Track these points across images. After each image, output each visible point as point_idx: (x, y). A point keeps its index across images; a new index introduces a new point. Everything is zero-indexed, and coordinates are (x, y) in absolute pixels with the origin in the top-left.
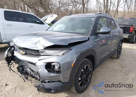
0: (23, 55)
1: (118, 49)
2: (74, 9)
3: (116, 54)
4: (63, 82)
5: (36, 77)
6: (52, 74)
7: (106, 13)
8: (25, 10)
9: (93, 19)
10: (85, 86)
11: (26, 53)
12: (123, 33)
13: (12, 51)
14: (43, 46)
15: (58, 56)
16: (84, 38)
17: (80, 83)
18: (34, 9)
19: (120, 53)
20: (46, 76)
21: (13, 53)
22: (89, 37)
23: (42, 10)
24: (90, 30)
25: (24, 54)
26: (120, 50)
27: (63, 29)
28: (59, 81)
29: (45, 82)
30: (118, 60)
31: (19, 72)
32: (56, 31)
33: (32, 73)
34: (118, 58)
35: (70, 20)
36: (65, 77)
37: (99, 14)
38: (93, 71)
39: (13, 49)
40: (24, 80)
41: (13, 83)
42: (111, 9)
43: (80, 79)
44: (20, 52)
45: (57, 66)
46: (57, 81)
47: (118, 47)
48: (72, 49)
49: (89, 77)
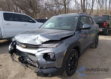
0: (23, 48)
1: (96, 41)
2: (57, 9)
3: (95, 45)
4: (57, 68)
5: (35, 65)
6: (49, 62)
7: (83, 11)
8: (18, 12)
9: (76, 18)
10: (73, 71)
11: (26, 46)
12: (99, 28)
13: (14, 45)
14: (41, 42)
15: (53, 48)
16: (71, 33)
17: (70, 68)
18: (25, 10)
19: (97, 44)
20: (44, 63)
21: (15, 47)
22: (75, 32)
23: (31, 11)
24: (75, 26)
25: (25, 47)
26: (97, 41)
27: (53, 27)
28: (54, 67)
29: (43, 69)
30: (95, 49)
31: (20, 62)
32: (48, 28)
33: (31, 62)
34: (96, 47)
35: (58, 19)
36: (59, 64)
37: (81, 13)
38: (79, 58)
39: (15, 43)
40: (25, 68)
41: (15, 71)
42: (87, 8)
43: (69, 65)
44: (21, 46)
45: (52, 56)
46: (53, 68)
47: (96, 39)
48: (63, 42)
49: (76, 63)
